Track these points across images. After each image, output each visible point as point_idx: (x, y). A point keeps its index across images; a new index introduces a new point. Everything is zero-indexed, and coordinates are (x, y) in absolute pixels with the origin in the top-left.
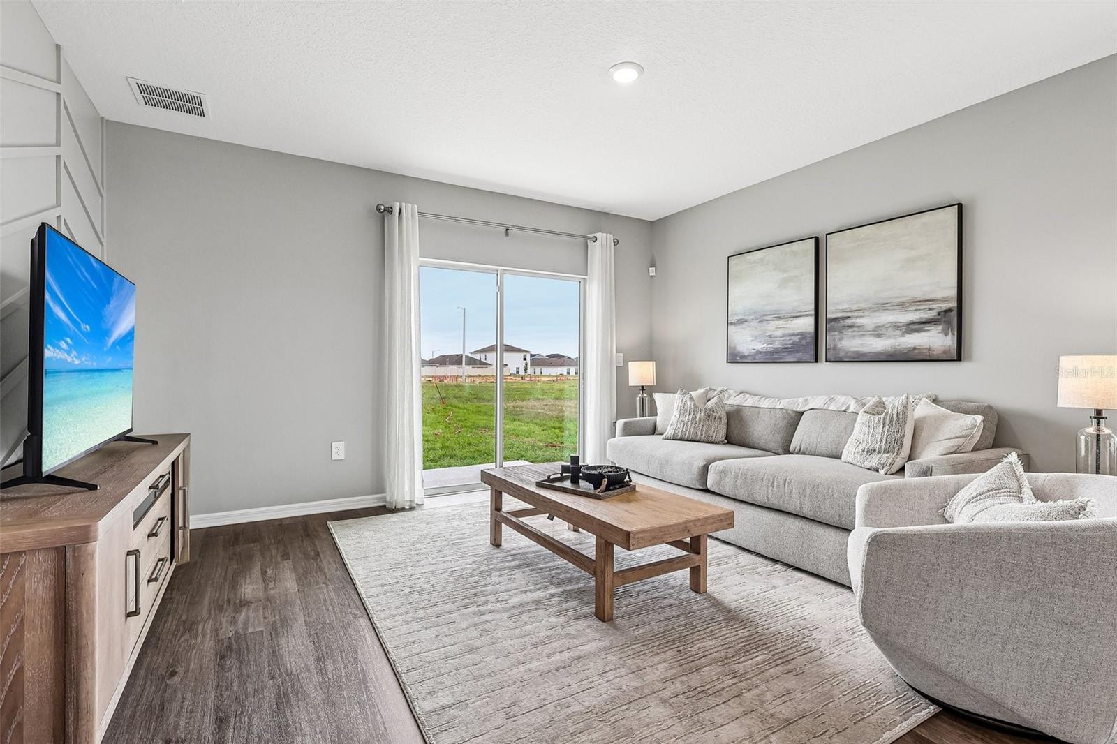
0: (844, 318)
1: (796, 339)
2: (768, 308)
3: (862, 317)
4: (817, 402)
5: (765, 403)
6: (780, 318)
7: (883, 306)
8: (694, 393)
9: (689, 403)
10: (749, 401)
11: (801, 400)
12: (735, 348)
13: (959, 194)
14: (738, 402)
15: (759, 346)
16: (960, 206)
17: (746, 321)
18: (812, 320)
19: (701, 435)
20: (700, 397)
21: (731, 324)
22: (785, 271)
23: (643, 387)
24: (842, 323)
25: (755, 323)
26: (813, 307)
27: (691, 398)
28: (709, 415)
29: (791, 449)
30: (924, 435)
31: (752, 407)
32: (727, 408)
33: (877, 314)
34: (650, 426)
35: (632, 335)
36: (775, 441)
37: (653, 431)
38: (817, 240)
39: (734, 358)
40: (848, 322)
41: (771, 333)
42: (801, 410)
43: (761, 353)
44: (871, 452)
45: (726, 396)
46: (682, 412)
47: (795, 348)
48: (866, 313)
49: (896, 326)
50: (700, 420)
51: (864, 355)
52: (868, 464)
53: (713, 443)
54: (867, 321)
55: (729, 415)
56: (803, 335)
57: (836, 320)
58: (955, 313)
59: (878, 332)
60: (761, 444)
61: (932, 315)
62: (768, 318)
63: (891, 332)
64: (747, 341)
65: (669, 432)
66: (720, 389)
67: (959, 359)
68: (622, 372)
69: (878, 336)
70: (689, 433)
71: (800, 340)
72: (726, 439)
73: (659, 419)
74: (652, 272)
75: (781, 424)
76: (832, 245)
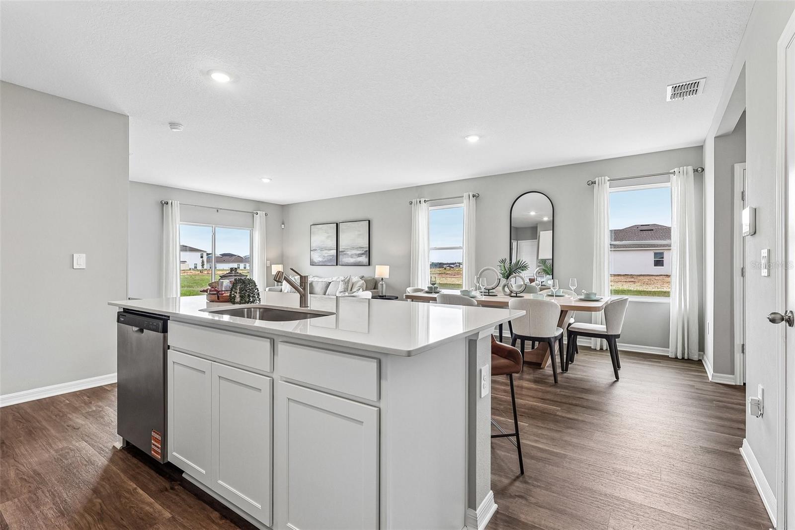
2: (323, 246)
4: (334, 279)
5: (320, 280)
6: (326, 250)
7: (353, 248)
10: (316, 279)
11: (331, 279)
13: (370, 217)
14: (312, 280)
15: (320, 259)
16: (369, 221)
18: (336, 251)
22: (328, 233)
24: (343, 253)
25: (319, 251)
26: (336, 247)
29: (326, 294)
30: (354, 286)
31: (316, 281)
34: (280, 290)
35: (274, 253)
36: (321, 292)
38: (337, 224)
39: (313, 264)
40: (345, 252)
42: (330, 281)
44: (341, 292)
47: (330, 260)
49: (356, 255)
54: (349, 253)
57: (342, 251)
58: (368, 252)
59: (352, 256)
60: (318, 294)
61: (363, 252)
63: (355, 256)
64: (317, 258)
67: (369, 265)
68: (269, 269)
69: (352, 257)
74: (283, 225)
75: (324, 286)
76: (341, 226)
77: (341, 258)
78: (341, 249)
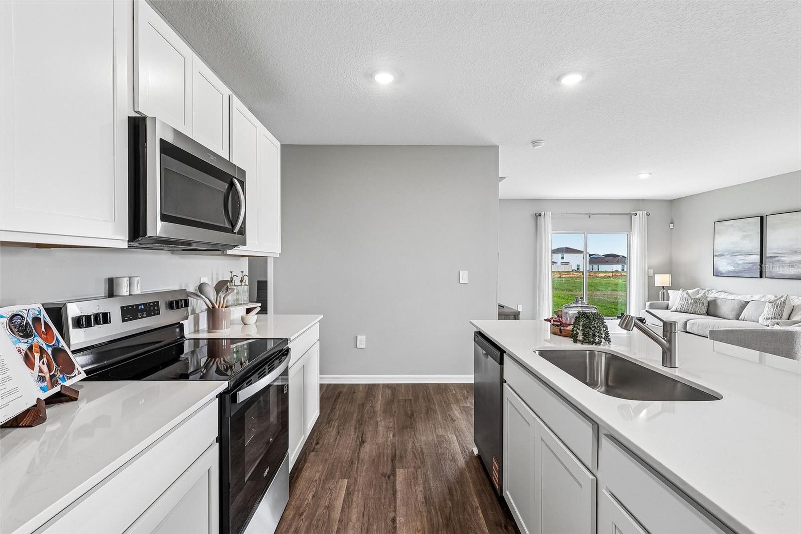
0: (775, 257)
1: (751, 266)
2: (736, 249)
3: (784, 257)
4: (756, 297)
5: (730, 297)
6: (742, 255)
7: (795, 252)
8: (690, 291)
9: (685, 295)
10: (723, 295)
11: (749, 296)
12: (718, 269)
14: (716, 296)
15: (731, 268)
17: (724, 255)
18: (759, 257)
19: (691, 310)
20: (694, 293)
21: (716, 256)
22: (744, 232)
23: (663, 287)
24: (774, 259)
25: (729, 257)
26: (759, 250)
27: (687, 293)
28: (696, 301)
29: (740, 318)
31: (722, 298)
32: (709, 299)
33: (791, 256)
34: (665, 306)
35: (658, 259)
36: (732, 314)
37: (667, 308)
38: (762, 218)
39: (717, 273)
40: (777, 259)
41: (737, 262)
42: (748, 300)
43: (732, 271)
44: (768, 319)
45: (710, 292)
46: (682, 299)
48: (786, 255)
50: (691, 303)
51: (785, 275)
52: (766, 324)
53: (698, 314)
55: (709, 302)
56: (754, 264)
57: (771, 257)
60: (725, 316)
62: (736, 254)
64: (724, 265)
65: (674, 308)
66: (707, 289)
68: (651, 279)
70: (685, 309)
71: (753, 266)
72: (707, 313)
73: (670, 303)
74: (672, 226)
75: (737, 307)
76: (770, 221)
77: (768, 267)
78: (769, 253)
